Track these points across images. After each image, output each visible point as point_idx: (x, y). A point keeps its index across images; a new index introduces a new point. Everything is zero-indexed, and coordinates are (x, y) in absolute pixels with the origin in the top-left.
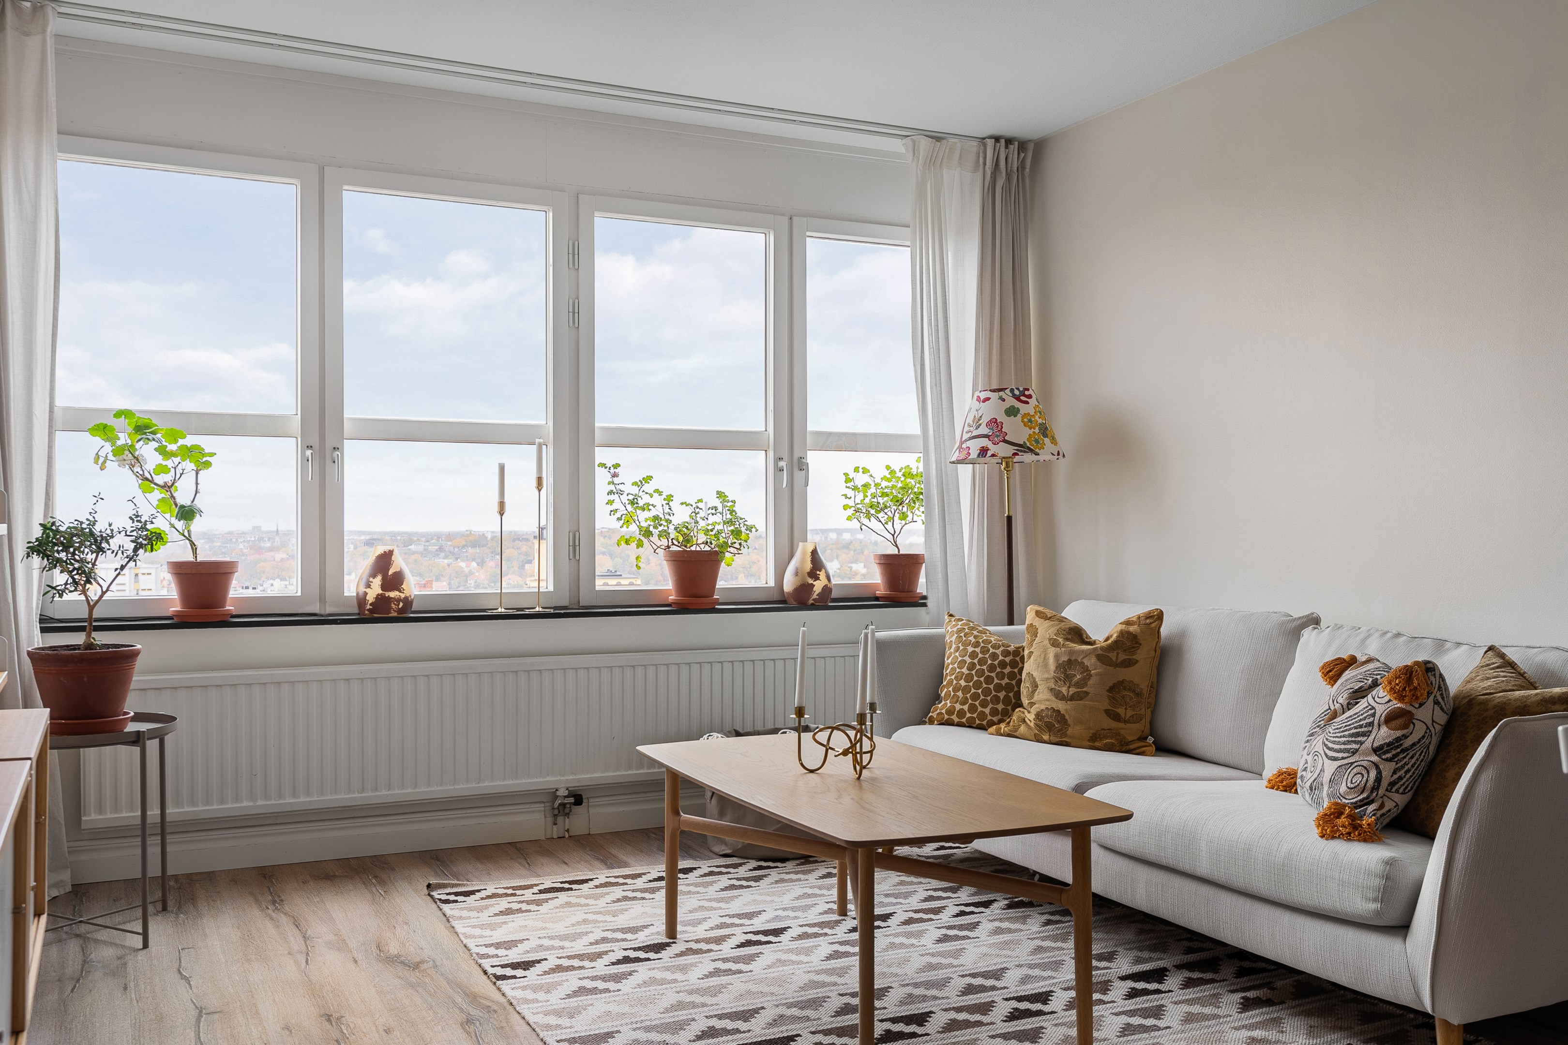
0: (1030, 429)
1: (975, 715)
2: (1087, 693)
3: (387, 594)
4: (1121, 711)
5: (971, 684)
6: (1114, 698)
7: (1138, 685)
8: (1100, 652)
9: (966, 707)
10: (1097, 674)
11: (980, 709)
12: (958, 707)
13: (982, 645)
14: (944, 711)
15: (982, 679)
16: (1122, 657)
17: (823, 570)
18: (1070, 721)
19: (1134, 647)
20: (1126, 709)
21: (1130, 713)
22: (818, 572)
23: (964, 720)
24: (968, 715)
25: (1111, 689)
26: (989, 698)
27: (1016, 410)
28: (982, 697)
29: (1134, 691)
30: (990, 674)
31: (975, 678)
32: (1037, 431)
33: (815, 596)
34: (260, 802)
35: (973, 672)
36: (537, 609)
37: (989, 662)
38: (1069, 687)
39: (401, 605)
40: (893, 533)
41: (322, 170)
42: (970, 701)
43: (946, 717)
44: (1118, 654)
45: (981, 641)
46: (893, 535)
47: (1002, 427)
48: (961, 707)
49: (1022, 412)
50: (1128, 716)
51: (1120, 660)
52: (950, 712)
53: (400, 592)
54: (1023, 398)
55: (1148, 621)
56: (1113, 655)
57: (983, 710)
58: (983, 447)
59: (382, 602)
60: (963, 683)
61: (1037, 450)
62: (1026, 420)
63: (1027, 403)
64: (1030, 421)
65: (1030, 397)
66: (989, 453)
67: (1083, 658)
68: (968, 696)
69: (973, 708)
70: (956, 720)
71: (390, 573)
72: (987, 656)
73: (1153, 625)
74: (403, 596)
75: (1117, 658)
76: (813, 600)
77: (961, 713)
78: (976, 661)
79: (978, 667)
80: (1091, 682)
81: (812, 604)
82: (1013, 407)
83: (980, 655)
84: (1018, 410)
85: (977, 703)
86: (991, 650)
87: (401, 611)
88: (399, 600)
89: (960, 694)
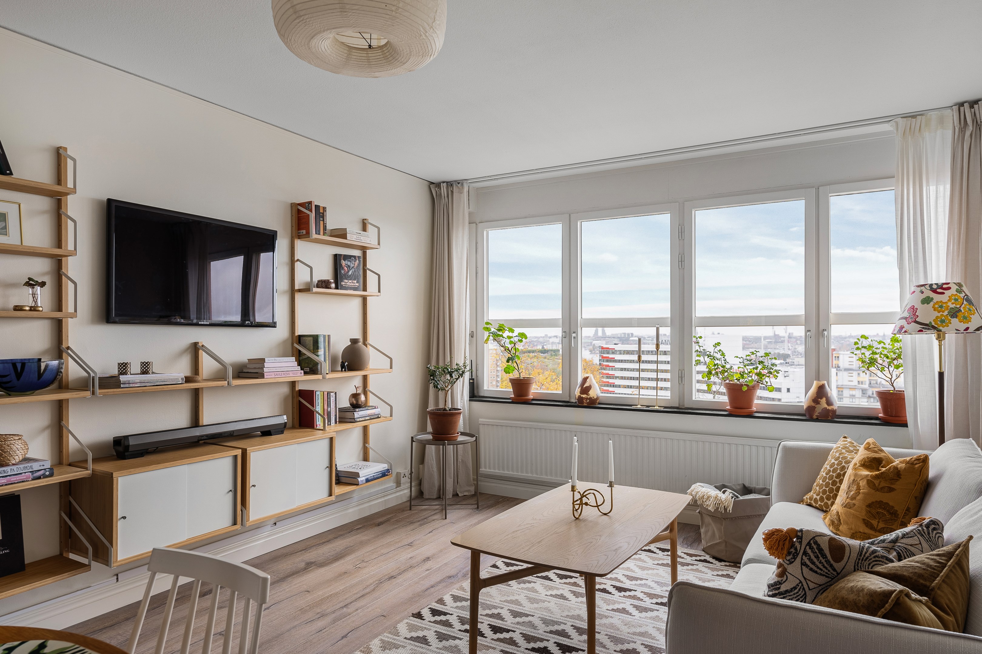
0: (939, 312)
1: (822, 504)
2: (854, 505)
3: (582, 396)
4: (874, 522)
5: (824, 483)
6: (870, 512)
7: (893, 507)
8: (869, 478)
9: (818, 497)
10: (863, 493)
11: (825, 501)
12: (815, 496)
13: (840, 459)
14: (808, 497)
15: (830, 482)
16: (883, 484)
17: (824, 399)
18: (842, 522)
19: (893, 479)
20: (879, 522)
21: (881, 525)
22: (819, 400)
23: (817, 505)
24: (819, 503)
25: (869, 506)
26: (831, 495)
27: (930, 299)
28: (828, 493)
29: (888, 511)
30: (836, 479)
31: (827, 480)
32: (946, 313)
33: (816, 414)
34: (534, 475)
35: (828, 476)
36: (656, 407)
37: (838, 471)
38: (847, 498)
39: (588, 401)
40: (890, 377)
41: (570, 215)
42: (821, 494)
43: (809, 501)
44: (880, 482)
45: (841, 456)
46: (891, 379)
47: (916, 312)
48: (816, 497)
49: (935, 301)
50: (879, 528)
51: (880, 487)
52: (811, 499)
53: (587, 395)
54: (939, 290)
55: (915, 462)
56: (876, 482)
57: (827, 501)
58: (901, 326)
59: (580, 399)
60: (821, 482)
61: (941, 328)
62: (937, 306)
63: (943, 293)
64: (941, 307)
65: (949, 288)
66: (903, 331)
67: (860, 480)
68: (821, 490)
69: (822, 499)
70: (814, 504)
71: (584, 386)
72: (839, 467)
73: (917, 466)
74: (589, 397)
75: (879, 484)
76: (816, 416)
77: (816, 500)
78: (831, 469)
79: (831, 473)
80: (858, 498)
81: (817, 419)
82: (928, 297)
83: (836, 466)
84: (932, 299)
85: (824, 496)
86: (843, 464)
87: (587, 403)
88: (587, 399)
89: (818, 488)
